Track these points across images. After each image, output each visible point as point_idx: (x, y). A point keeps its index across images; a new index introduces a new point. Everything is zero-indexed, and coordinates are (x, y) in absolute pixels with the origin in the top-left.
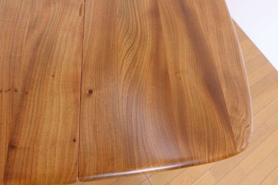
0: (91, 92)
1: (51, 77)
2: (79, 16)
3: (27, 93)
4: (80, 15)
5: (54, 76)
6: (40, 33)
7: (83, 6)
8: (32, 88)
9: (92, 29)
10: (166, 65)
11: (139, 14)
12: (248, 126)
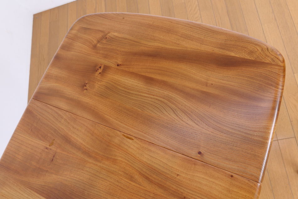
0: (200, 153)
1: (178, 177)
2: (133, 141)
3: (185, 198)
4: (132, 139)
5: (178, 175)
6: (138, 174)
7: (125, 135)
8: (182, 193)
9: (148, 135)
10: (197, 90)
11: (146, 93)
12: (268, 49)
